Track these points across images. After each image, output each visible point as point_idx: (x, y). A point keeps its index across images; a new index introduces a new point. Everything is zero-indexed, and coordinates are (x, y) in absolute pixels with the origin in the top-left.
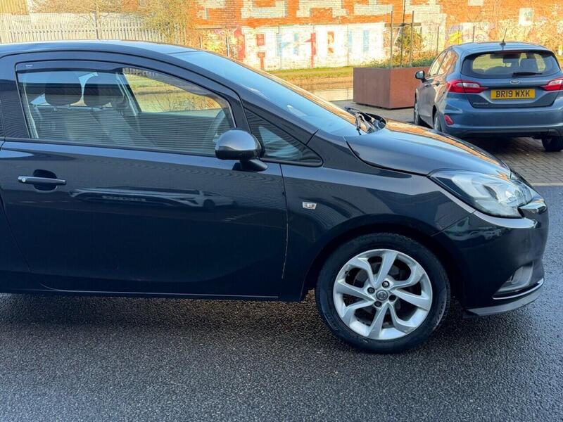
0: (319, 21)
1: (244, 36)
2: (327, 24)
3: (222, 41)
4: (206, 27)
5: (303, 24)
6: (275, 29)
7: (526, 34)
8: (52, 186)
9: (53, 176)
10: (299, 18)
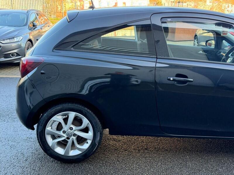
1: (84, 1)
3: (73, 3)
8: (184, 82)
9: (186, 77)
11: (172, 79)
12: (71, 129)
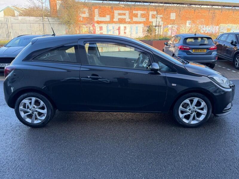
0: (121, 23)
1: (95, 27)
2: (124, 24)
3: (88, 28)
4: (82, 23)
5: (116, 23)
6: (106, 25)
7: (189, 29)
10: (114, 22)
11: (89, 77)
12: (34, 107)
